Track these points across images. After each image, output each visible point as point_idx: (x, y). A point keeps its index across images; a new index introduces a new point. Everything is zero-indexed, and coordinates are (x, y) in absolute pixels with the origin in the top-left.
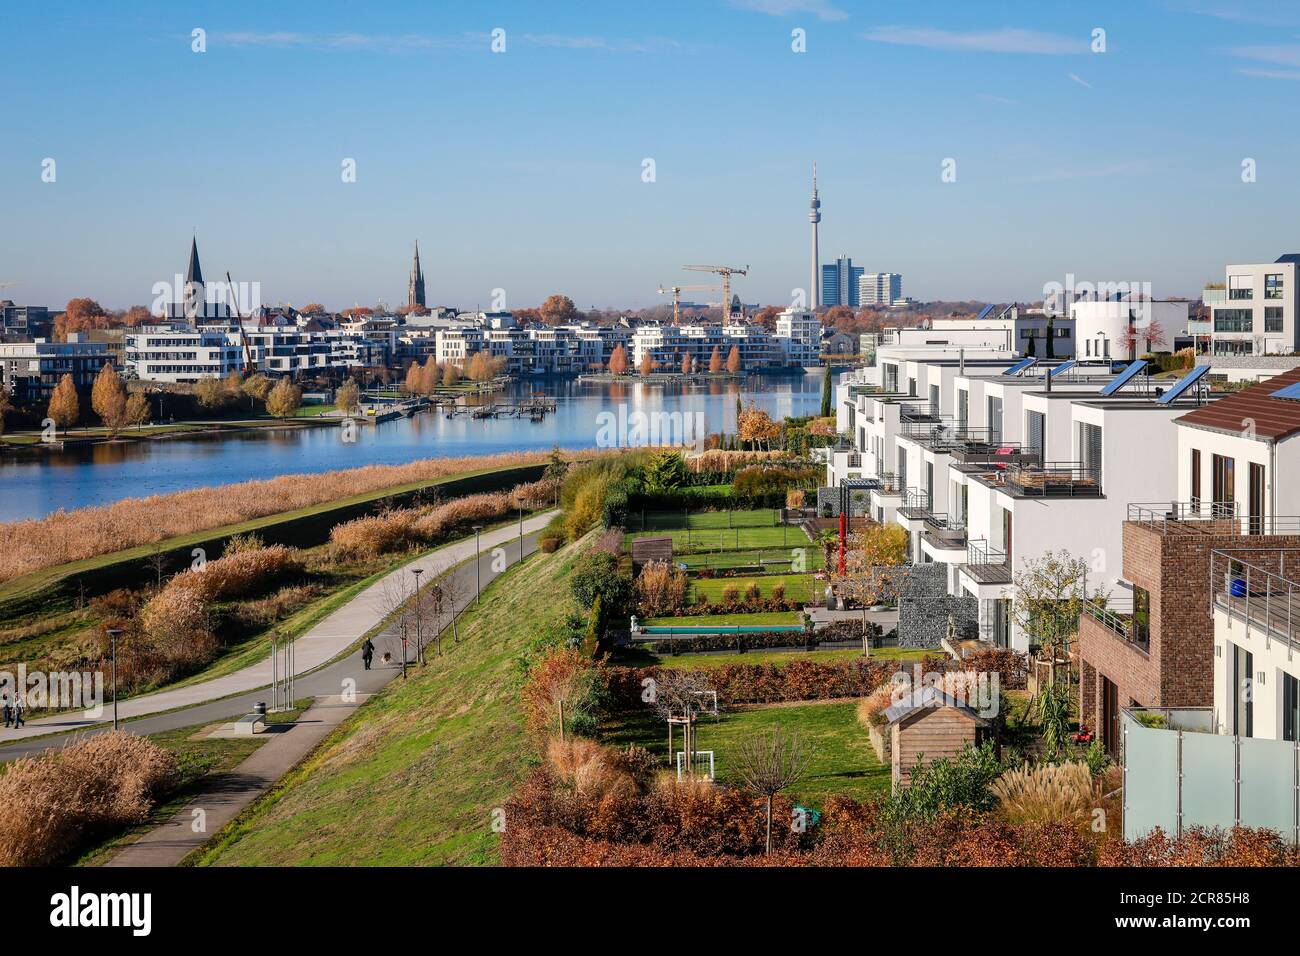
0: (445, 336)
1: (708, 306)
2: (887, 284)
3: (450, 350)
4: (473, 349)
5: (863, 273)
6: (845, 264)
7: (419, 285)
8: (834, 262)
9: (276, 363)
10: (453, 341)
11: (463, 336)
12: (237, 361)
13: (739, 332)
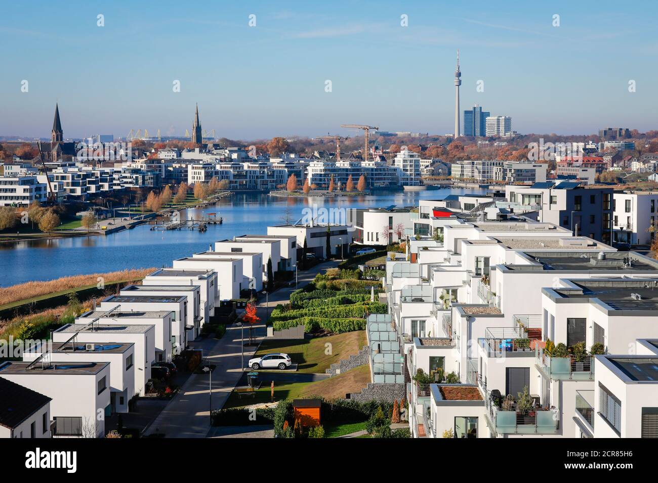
0: (193, 168)
1: (397, 134)
2: (502, 123)
3: (196, 176)
4: (208, 176)
5: (489, 116)
6: (478, 110)
7: (198, 129)
8: (472, 109)
9: (73, 191)
10: (197, 171)
11: (203, 168)
12: (42, 193)
13: (371, 165)
